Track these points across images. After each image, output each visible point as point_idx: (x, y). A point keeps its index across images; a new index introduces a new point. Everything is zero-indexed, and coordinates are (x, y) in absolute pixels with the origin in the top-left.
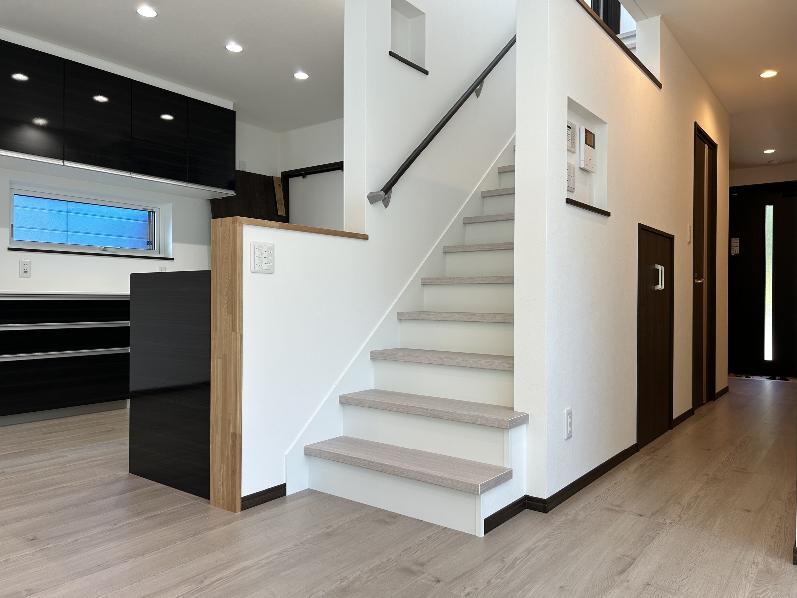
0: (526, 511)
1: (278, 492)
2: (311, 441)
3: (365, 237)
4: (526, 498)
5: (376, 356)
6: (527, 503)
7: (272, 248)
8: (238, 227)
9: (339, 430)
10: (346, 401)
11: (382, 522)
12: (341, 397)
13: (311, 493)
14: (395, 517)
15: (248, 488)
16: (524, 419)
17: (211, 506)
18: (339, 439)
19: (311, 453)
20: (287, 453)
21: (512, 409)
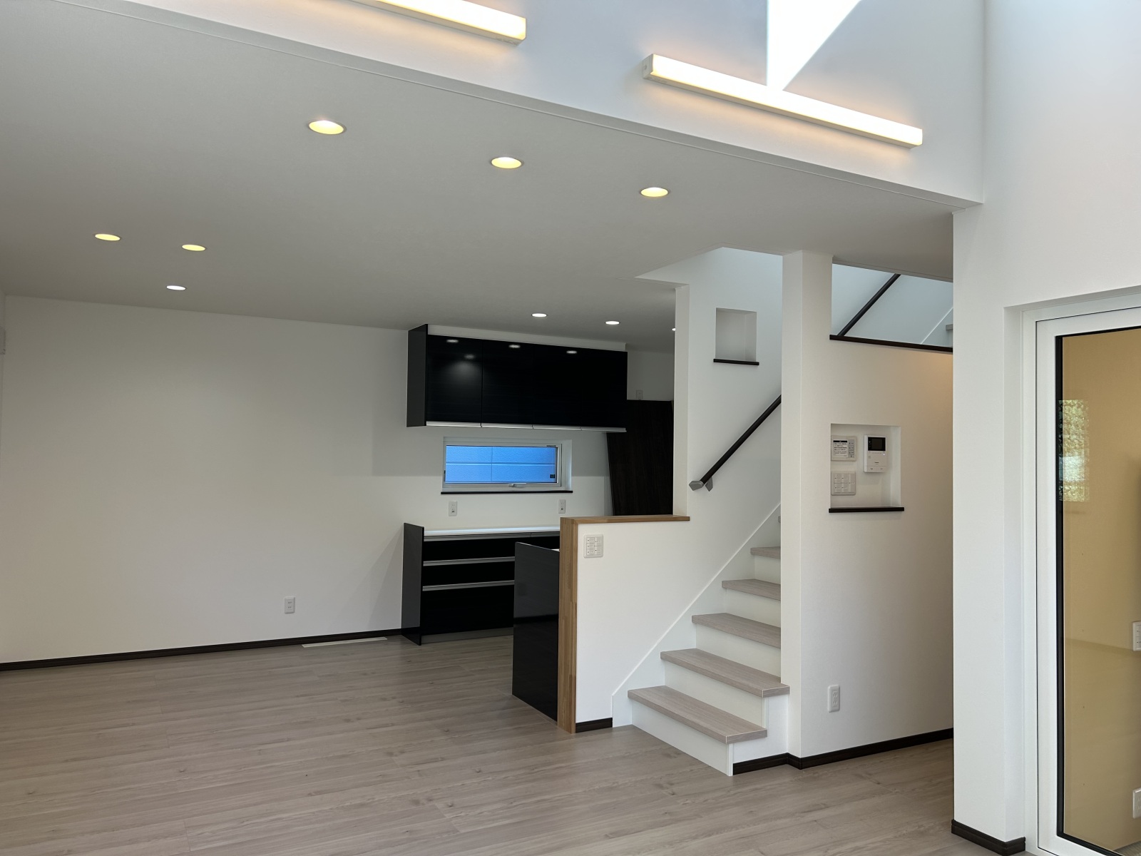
0: (786, 765)
1: (606, 724)
2: (635, 686)
3: (687, 519)
4: (788, 755)
5: (697, 620)
6: (786, 760)
7: (601, 538)
8: (574, 527)
9: (661, 682)
10: (666, 657)
11: (668, 756)
12: (662, 654)
13: (632, 728)
14: (679, 753)
15: (581, 717)
16: (785, 691)
17: (557, 727)
18: (659, 689)
19: (633, 696)
20: (613, 694)
21: (779, 679)
